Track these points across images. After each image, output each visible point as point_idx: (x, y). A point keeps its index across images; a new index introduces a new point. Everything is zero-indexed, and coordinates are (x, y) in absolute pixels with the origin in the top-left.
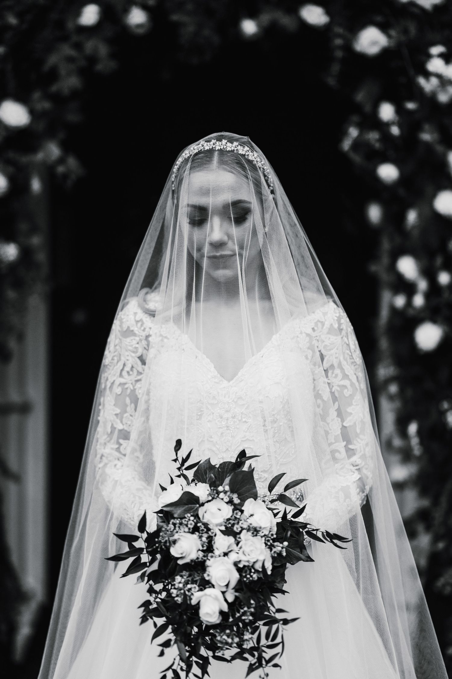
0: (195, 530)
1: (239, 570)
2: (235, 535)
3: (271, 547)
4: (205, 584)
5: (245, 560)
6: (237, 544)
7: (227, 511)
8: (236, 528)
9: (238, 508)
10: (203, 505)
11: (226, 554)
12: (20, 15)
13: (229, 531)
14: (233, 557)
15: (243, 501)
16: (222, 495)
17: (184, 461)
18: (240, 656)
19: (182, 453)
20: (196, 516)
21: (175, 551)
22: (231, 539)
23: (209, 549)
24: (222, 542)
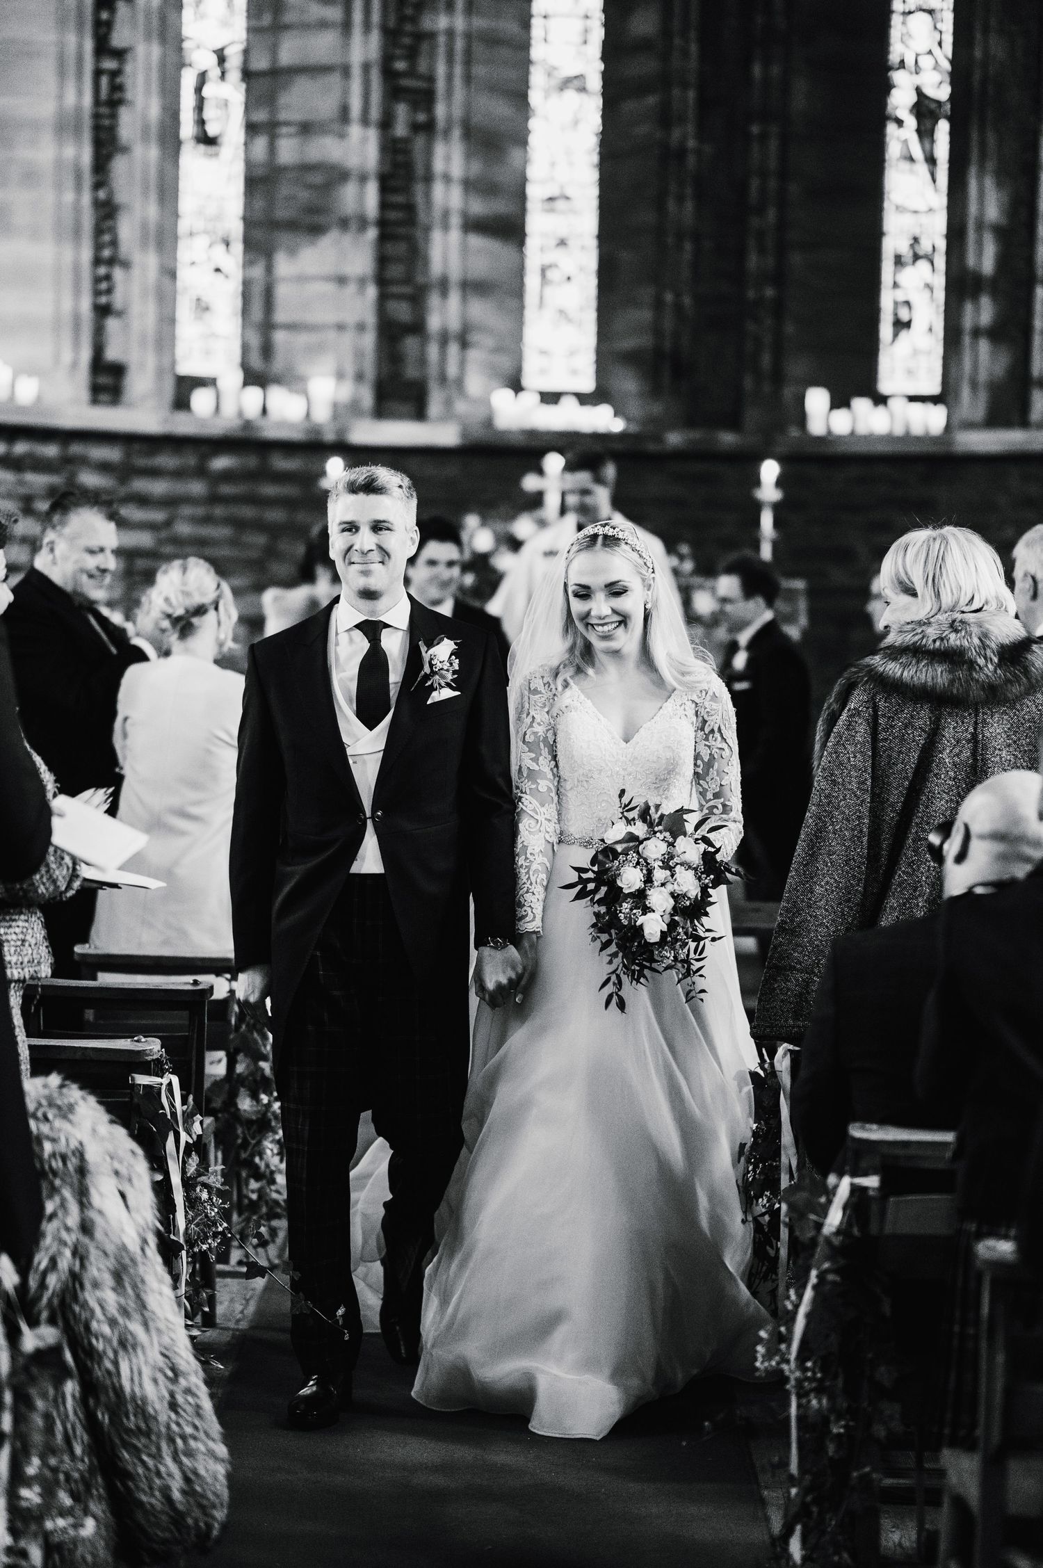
0: (637, 864)
1: (675, 897)
2: (671, 869)
3: (699, 879)
4: (646, 910)
5: (679, 890)
6: (672, 876)
7: (663, 848)
8: (671, 863)
9: (671, 845)
10: (641, 842)
11: (663, 885)
13: (665, 865)
14: (670, 887)
15: (675, 838)
16: (658, 835)
17: (626, 806)
19: (625, 800)
20: (638, 852)
21: (620, 883)
22: (668, 873)
23: (649, 879)
24: (660, 875)
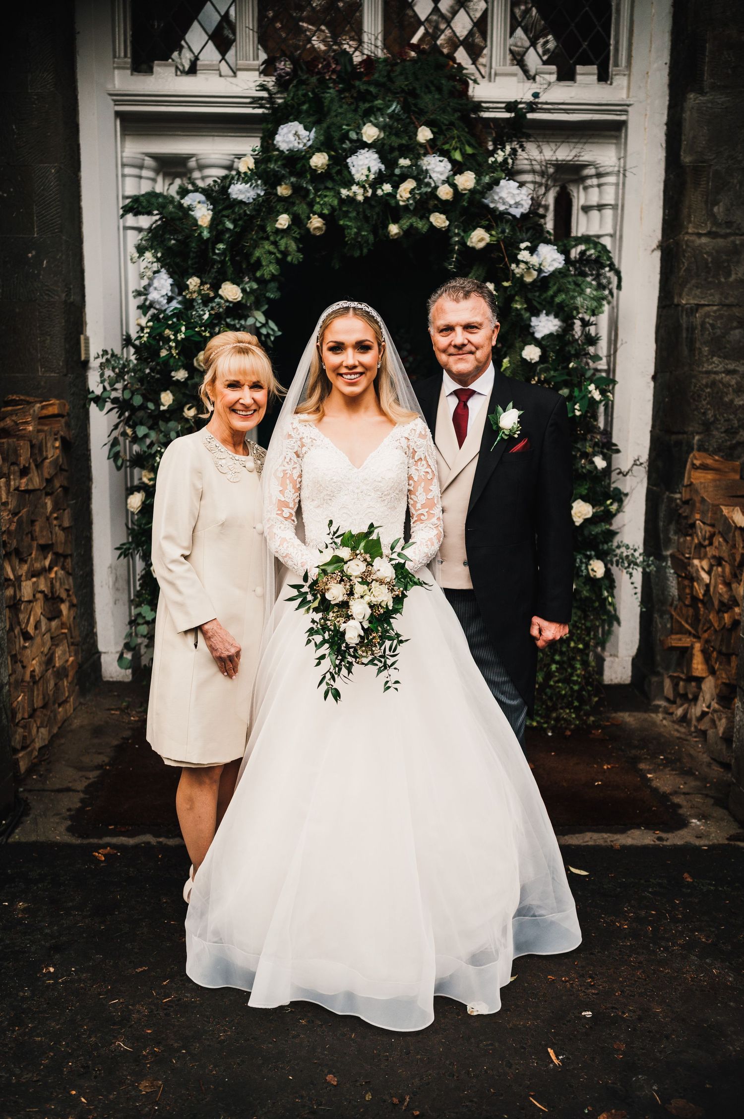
0: (342, 580)
1: (372, 606)
2: (368, 584)
3: (392, 590)
4: (349, 618)
5: (375, 600)
6: (370, 590)
7: (362, 567)
8: (369, 580)
9: (370, 564)
10: (346, 563)
11: (362, 597)
12: (234, 222)
13: (364, 582)
14: (367, 599)
15: (373, 559)
16: (359, 557)
17: (335, 533)
18: (371, 662)
20: (342, 571)
21: (328, 596)
22: (365, 587)
23: (351, 593)
24: (359, 589)
